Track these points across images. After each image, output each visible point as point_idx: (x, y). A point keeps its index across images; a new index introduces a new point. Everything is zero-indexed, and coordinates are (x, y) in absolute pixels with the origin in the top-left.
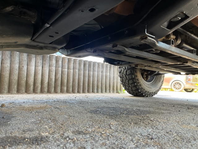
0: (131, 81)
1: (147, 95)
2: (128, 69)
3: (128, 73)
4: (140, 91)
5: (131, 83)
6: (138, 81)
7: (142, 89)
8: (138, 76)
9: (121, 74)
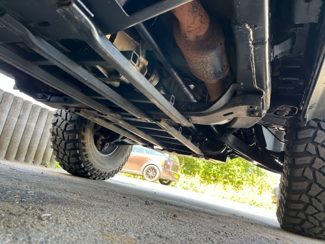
0: (72, 144)
1: (94, 176)
2: (70, 121)
3: (68, 129)
4: (83, 165)
5: (70, 148)
6: (83, 148)
7: (89, 163)
8: (86, 138)
9: (56, 127)
